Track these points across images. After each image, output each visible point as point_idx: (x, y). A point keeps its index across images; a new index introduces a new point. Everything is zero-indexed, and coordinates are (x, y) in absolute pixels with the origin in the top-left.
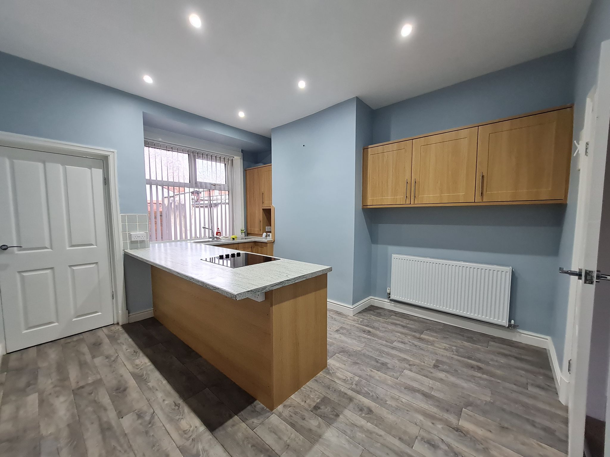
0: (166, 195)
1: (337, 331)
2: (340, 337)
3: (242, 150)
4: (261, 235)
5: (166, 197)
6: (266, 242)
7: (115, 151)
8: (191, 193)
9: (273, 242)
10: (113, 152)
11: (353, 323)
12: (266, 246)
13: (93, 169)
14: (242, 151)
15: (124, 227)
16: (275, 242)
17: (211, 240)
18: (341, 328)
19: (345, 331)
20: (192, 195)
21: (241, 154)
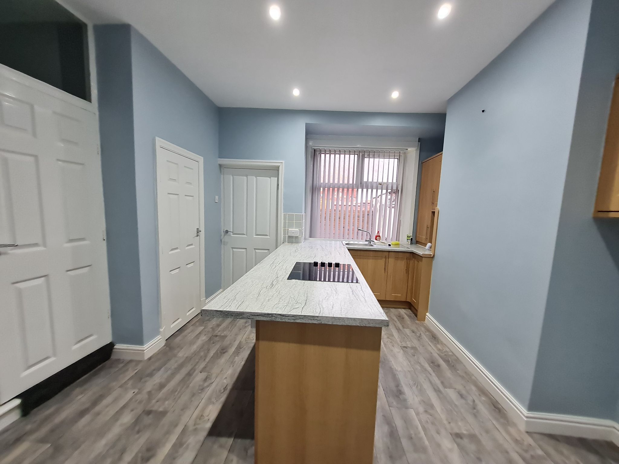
0: (374, 196)
1: (458, 436)
2: (451, 450)
3: (419, 138)
4: (425, 245)
5: (374, 198)
6: (421, 255)
7: (283, 162)
8: (389, 193)
9: (432, 258)
10: (282, 163)
11: (510, 446)
12: (421, 261)
13: (272, 178)
14: (420, 140)
15: (285, 223)
16: (435, 257)
17: (367, 243)
18: (473, 437)
19: (472, 447)
20: (389, 195)
21: (418, 144)
